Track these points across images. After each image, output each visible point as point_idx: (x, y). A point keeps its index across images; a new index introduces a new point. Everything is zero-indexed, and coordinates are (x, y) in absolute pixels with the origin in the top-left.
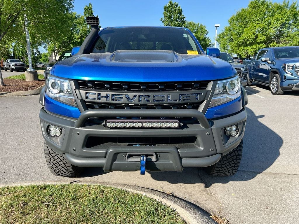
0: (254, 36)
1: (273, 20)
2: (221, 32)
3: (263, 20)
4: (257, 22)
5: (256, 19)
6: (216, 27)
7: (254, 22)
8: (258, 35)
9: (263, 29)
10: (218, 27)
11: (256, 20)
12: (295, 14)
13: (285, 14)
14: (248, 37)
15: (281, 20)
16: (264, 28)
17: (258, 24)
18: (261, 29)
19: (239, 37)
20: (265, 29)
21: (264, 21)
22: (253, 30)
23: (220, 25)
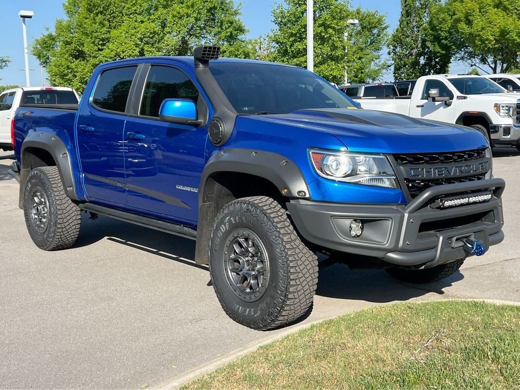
0: (138, 50)
1: (171, 16)
2: (46, 34)
3: (150, 14)
4: (140, 18)
5: (136, 10)
6: (22, 17)
7: (131, 16)
8: (146, 48)
9: (153, 36)
10: (30, 17)
11: (136, 13)
12: (211, 9)
13: (192, 6)
14: (123, 52)
15: (187, 17)
16: (155, 33)
17: (142, 22)
18: (151, 36)
19: (101, 50)
20: (158, 35)
21: (152, 17)
22: (133, 35)
23: (34, 13)
